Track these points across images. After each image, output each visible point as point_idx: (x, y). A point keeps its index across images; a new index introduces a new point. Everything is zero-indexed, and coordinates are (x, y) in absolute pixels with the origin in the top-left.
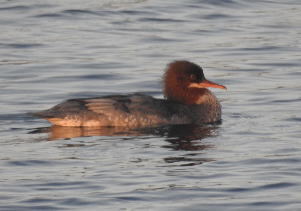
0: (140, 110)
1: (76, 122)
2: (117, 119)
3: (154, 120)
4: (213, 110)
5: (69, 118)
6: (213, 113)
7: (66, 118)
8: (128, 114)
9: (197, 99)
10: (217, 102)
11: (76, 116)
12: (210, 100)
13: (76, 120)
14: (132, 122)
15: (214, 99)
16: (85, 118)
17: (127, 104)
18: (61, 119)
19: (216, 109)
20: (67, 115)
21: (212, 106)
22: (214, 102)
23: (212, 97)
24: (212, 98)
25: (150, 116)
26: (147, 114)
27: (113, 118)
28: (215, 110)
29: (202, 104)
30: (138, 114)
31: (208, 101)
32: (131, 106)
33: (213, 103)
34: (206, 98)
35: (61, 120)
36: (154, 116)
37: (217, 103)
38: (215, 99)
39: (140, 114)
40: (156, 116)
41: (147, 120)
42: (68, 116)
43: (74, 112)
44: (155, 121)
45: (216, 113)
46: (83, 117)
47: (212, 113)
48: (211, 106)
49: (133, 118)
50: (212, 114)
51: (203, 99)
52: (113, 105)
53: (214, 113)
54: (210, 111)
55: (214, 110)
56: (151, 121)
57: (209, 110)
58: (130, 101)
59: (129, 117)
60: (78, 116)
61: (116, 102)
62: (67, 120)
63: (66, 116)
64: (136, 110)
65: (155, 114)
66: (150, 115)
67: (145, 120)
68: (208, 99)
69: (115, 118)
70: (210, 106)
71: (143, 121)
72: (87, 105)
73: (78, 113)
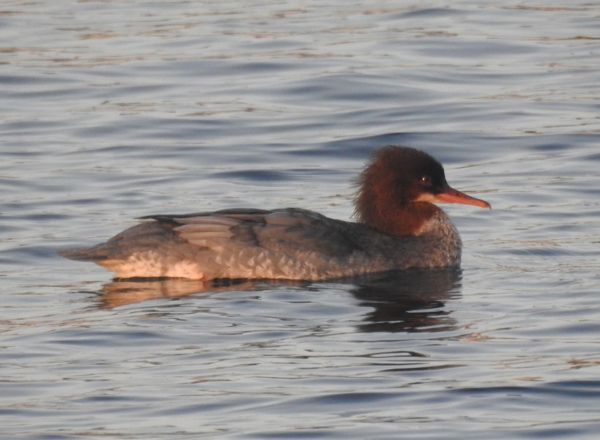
0: (281, 241)
1: (152, 265)
2: (232, 259)
3: (310, 262)
4: (441, 249)
5: (138, 258)
6: (441, 253)
7: (132, 258)
8: (255, 249)
9: (418, 226)
10: (453, 234)
11: (152, 254)
12: (441, 229)
13: (152, 261)
14: (262, 267)
15: (449, 228)
16: (169, 258)
17: (256, 228)
18: (123, 261)
19: (449, 248)
20: (134, 252)
21: (442, 241)
22: (447, 233)
23: (447, 225)
24: (445, 226)
25: (301, 255)
26: (296, 249)
27: (226, 257)
28: (447, 248)
29: (422, 236)
30: (277, 249)
31: (437, 230)
32: (264, 233)
33: (445, 235)
34: (435, 224)
35: (123, 264)
36: (310, 254)
37: (452, 237)
38: (451, 229)
39: (280, 249)
40: (313, 255)
41: (295, 262)
42: (135, 254)
43: (148, 246)
44: (310, 265)
45: (448, 255)
46: (165, 255)
47: (439, 253)
48: (439, 239)
49: (265, 258)
50: (439, 255)
51: (429, 225)
52: (229, 229)
53: (443, 254)
54: (435, 249)
55: (444, 249)
56: (304, 266)
57: (434, 247)
58: (264, 222)
59: (258, 255)
60: (155, 254)
61: (235, 224)
62: (134, 262)
63: (131, 254)
64: (273, 240)
65: (314, 250)
66: (301, 252)
67: (291, 262)
68: (437, 227)
69: (228, 259)
70: (437, 239)
71: (286, 263)
72: (177, 229)
73: (155, 247)
